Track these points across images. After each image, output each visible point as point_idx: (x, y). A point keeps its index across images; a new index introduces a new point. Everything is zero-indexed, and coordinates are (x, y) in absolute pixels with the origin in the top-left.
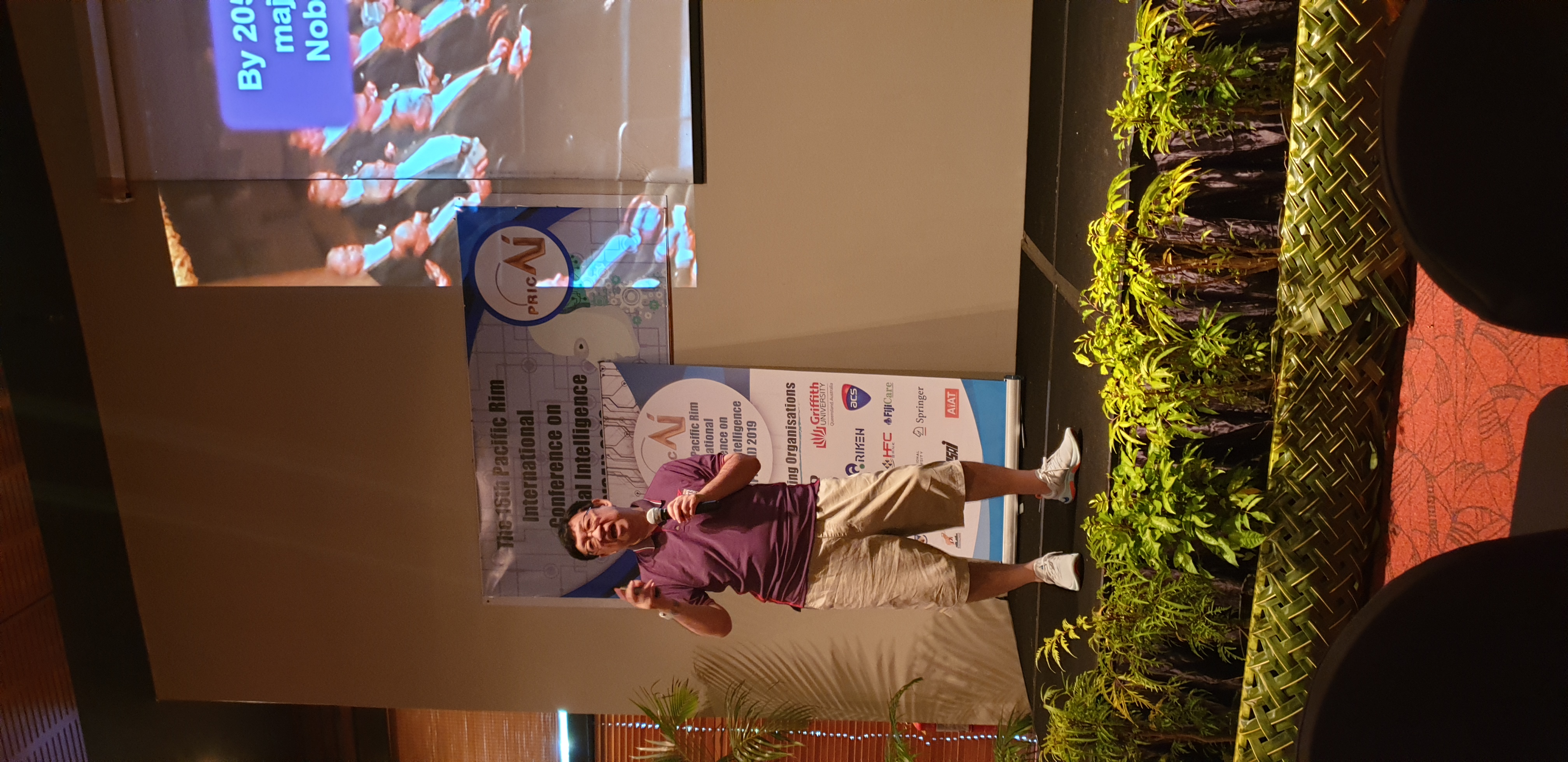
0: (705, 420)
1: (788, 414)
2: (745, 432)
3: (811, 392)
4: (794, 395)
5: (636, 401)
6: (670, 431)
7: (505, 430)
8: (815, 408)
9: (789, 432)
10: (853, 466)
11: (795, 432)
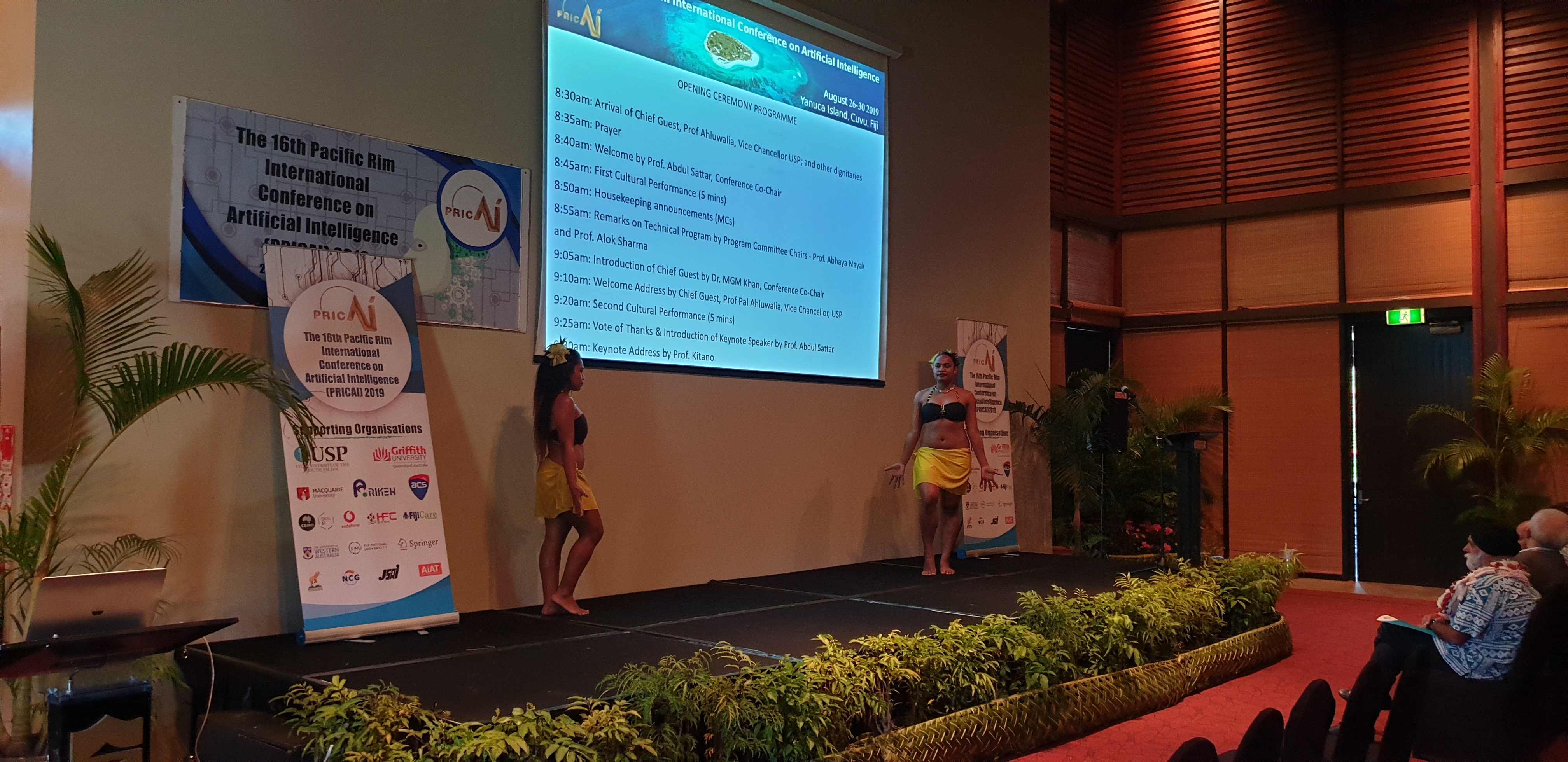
0: (378, 350)
1: (396, 427)
3: (417, 446)
4: (412, 432)
5: (384, 288)
6: (363, 317)
8: (406, 451)
9: (381, 427)
10: (364, 487)
11: (382, 432)
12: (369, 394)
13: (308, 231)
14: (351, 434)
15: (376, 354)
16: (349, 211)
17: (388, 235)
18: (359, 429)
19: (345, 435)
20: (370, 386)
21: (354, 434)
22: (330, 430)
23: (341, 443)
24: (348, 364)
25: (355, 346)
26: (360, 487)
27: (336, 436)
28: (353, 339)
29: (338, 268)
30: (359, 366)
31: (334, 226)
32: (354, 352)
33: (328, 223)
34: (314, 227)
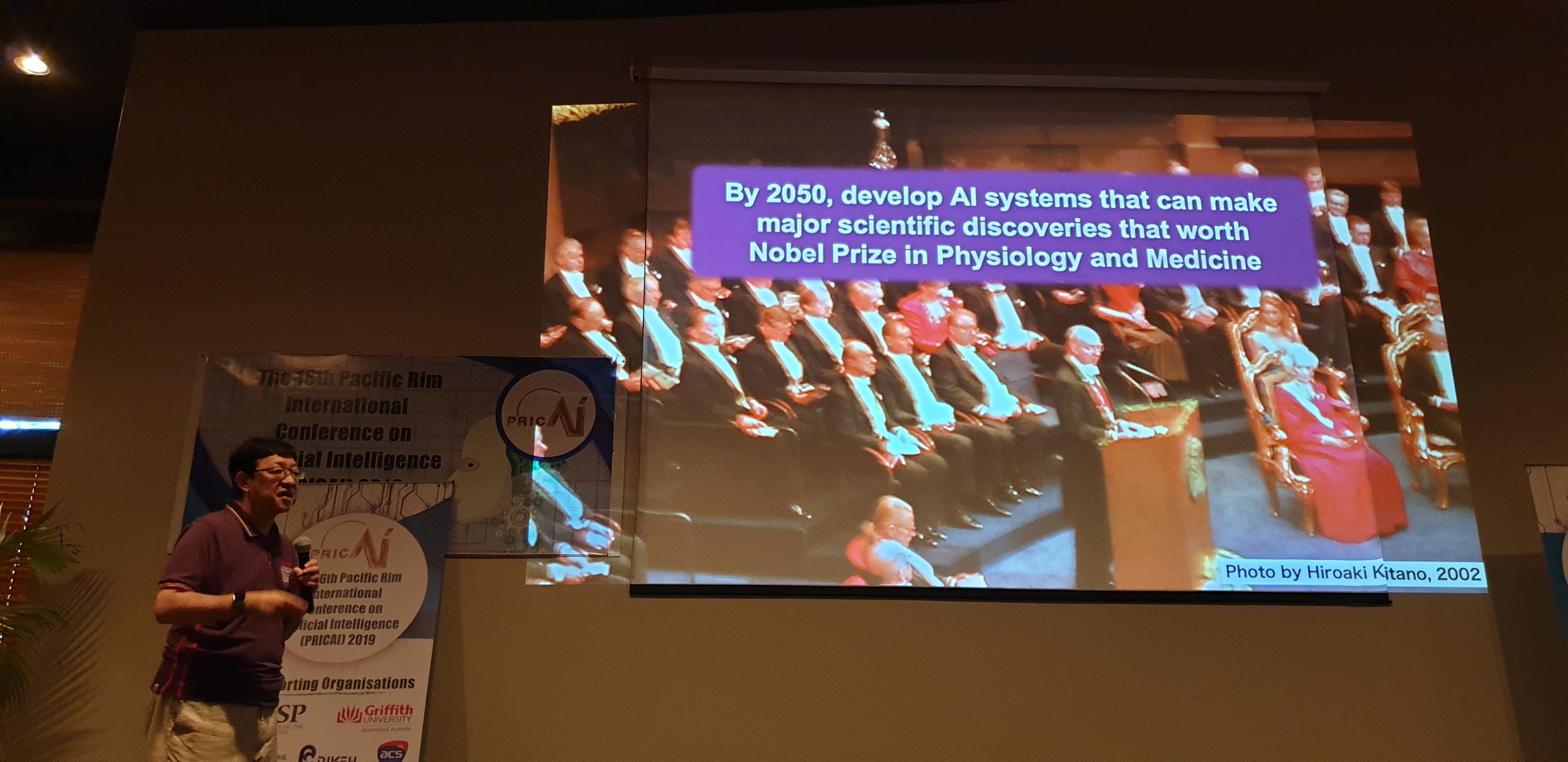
0: (381, 590)
1: (380, 681)
2: (363, 632)
3: (402, 706)
4: (401, 687)
5: (408, 517)
6: (372, 553)
7: (388, 386)
8: (384, 711)
9: (359, 681)
10: (313, 755)
11: (359, 688)
12: (354, 641)
13: (329, 466)
14: (316, 689)
15: (377, 594)
16: (381, 437)
17: (428, 458)
18: (327, 683)
19: (309, 691)
20: (356, 632)
21: (320, 688)
22: (292, 686)
23: (299, 701)
24: (336, 607)
25: (353, 585)
26: (308, 754)
27: (298, 692)
28: (351, 579)
29: (356, 501)
30: (350, 609)
31: (361, 457)
32: (346, 594)
33: (354, 454)
34: (336, 461)
